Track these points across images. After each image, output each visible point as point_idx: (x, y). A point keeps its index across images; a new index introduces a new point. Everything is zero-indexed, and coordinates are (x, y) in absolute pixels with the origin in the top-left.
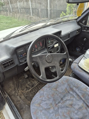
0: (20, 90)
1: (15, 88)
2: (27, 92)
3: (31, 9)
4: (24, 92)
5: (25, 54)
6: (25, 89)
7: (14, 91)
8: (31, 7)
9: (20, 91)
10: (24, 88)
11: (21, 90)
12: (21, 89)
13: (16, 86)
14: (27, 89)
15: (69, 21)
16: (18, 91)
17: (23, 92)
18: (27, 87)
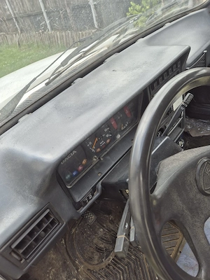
0: (80, 262)
1: (65, 263)
2: (103, 265)
3: (45, 14)
4: (97, 268)
5: (84, 162)
6: (96, 257)
7: (63, 271)
8: (43, 10)
9: (81, 268)
10: (93, 253)
11: (86, 264)
12: (82, 260)
13: (66, 254)
14: (101, 257)
15: (185, 14)
16: (77, 269)
17: (91, 267)
18: (99, 250)
